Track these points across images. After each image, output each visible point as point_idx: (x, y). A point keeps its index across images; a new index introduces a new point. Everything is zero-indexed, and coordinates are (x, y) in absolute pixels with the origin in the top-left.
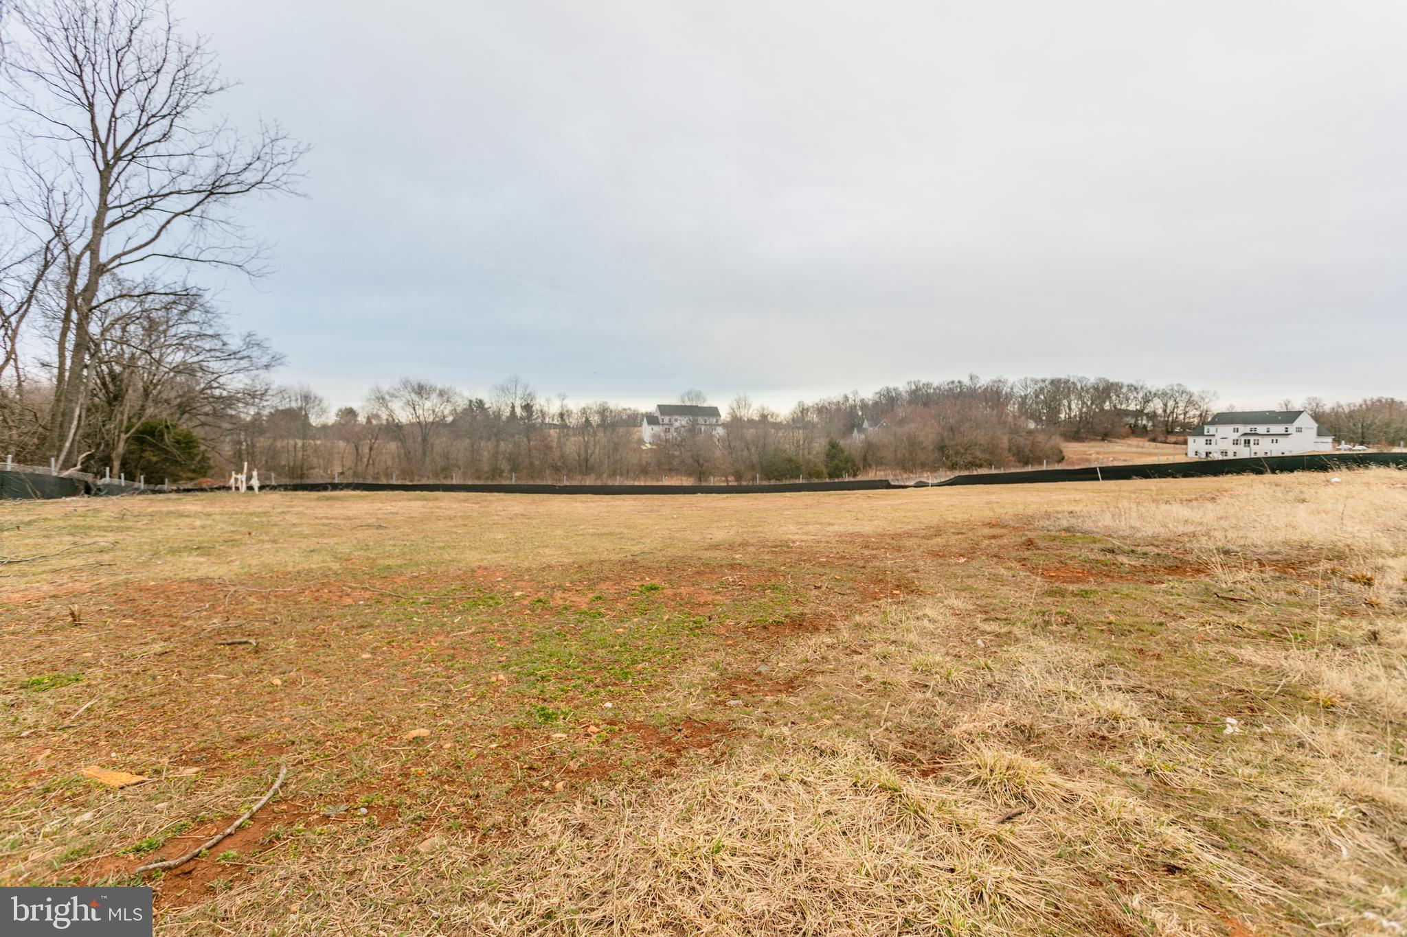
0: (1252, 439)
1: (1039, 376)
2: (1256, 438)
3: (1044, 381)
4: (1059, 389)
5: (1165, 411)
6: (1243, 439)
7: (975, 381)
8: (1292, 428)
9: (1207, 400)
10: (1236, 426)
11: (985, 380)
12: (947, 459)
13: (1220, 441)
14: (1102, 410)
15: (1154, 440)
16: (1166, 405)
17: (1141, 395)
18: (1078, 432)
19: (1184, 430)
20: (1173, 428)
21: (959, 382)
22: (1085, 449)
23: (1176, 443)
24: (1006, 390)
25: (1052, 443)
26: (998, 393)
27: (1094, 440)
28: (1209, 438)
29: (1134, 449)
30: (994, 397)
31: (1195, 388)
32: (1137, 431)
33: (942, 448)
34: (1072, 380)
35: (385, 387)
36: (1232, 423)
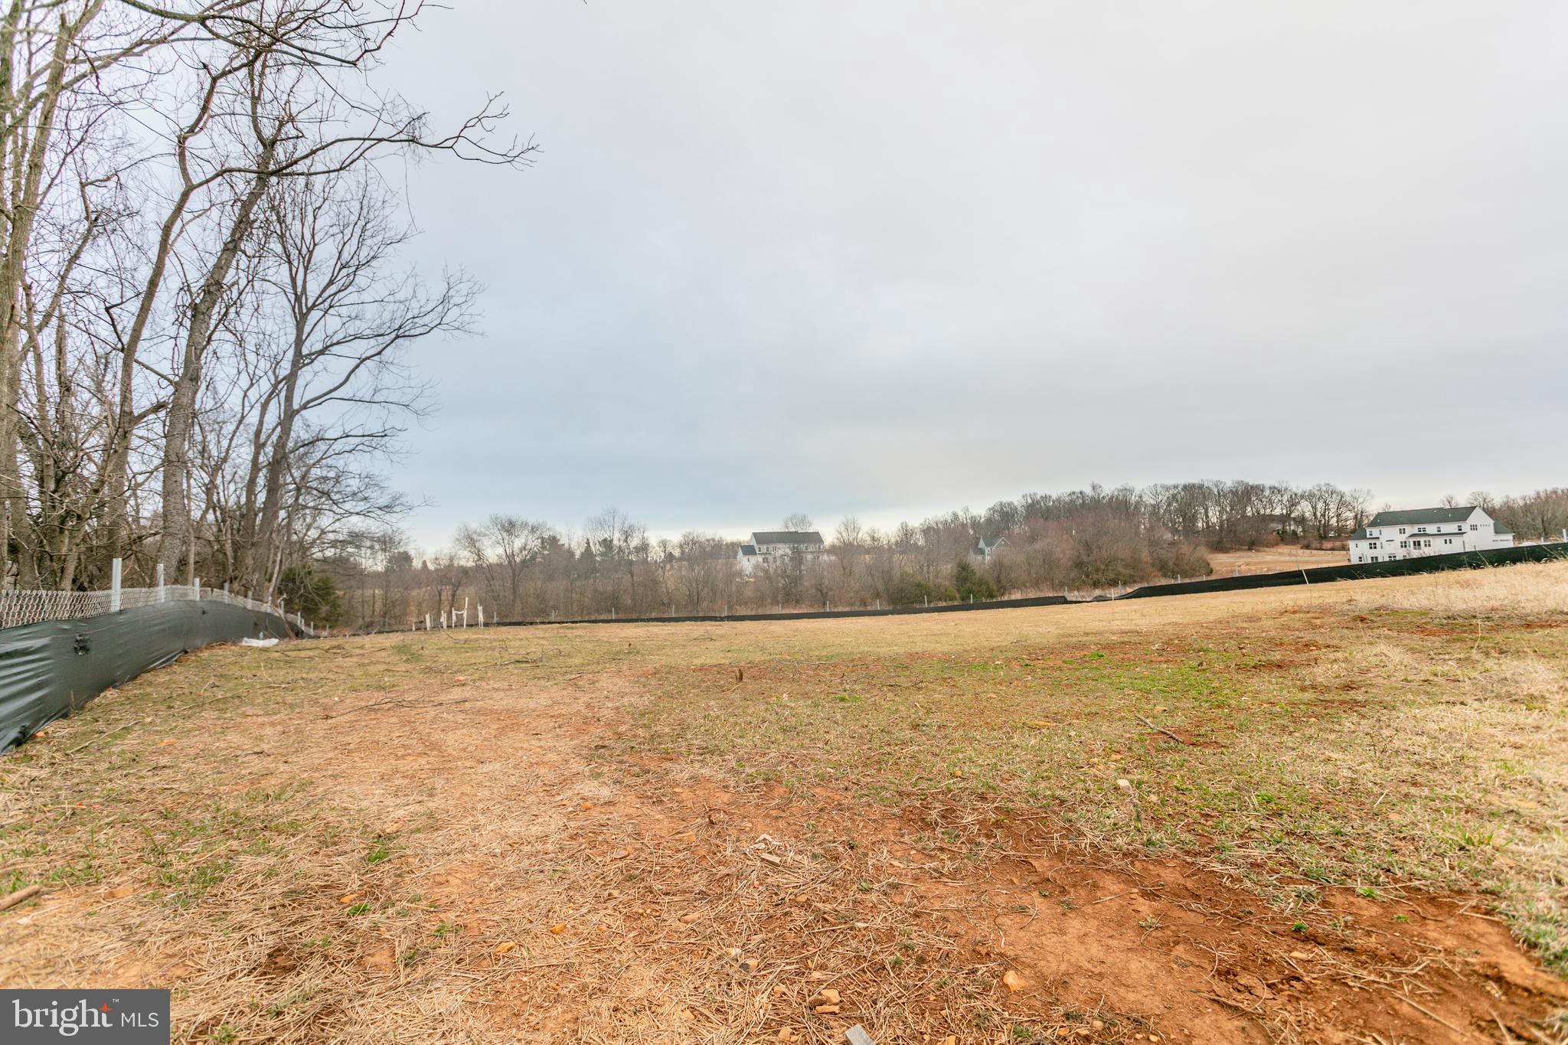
0: (1422, 540)
1: (1170, 482)
2: (1427, 539)
3: (1176, 487)
4: (1193, 496)
5: (1315, 514)
6: (1412, 540)
7: (1099, 491)
8: (1465, 527)
9: (1360, 500)
10: (1402, 527)
11: (1109, 488)
12: (1088, 576)
13: (1386, 544)
14: (1244, 516)
15: (1307, 547)
16: (1314, 508)
17: (1285, 498)
18: (1220, 542)
19: (1339, 535)
20: (1326, 533)
21: (1081, 493)
22: (1232, 560)
23: (1332, 549)
24: (1133, 499)
25: (1198, 554)
26: (1126, 503)
27: (1240, 550)
28: (1372, 542)
29: (1288, 558)
30: (1122, 507)
31: (1345, 488)
32: (1286, 538)
33: (1079, 565)
34: (1206, 485)
35: (474, 525)
36: (1396, 524)
